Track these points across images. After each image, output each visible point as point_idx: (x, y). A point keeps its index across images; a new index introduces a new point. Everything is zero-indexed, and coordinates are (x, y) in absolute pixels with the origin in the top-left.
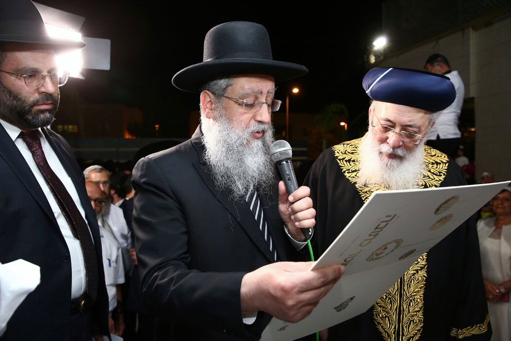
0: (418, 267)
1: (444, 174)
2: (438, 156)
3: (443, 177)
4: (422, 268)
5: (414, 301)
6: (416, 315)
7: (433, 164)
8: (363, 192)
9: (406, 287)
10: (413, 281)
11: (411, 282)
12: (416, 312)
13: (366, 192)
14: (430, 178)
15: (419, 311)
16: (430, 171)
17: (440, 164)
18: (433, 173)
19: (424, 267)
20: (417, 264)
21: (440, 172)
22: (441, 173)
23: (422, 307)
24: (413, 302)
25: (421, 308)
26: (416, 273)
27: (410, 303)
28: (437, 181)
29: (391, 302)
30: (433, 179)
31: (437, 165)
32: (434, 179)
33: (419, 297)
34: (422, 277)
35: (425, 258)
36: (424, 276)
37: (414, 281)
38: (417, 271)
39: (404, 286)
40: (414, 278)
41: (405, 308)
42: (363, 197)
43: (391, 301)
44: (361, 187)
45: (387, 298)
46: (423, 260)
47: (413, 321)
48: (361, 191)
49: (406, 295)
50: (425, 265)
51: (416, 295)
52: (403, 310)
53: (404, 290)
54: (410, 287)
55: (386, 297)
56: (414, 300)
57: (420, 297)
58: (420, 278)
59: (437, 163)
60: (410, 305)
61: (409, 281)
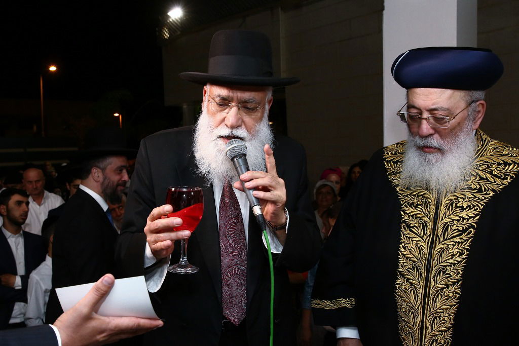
0: (449, 281)
1: (511, 177)
2: (511, 156)
3: (509, 180)
4: (454, 283)
5: (440, 319)
6: (441, 335)
7: (499, 164)
8: (403, 196)
9: (430, 302)
10: (440, 297)
11: (438, 296)
12: (441, 331)
13: (407, 196)
14: (488, 181)
15: (445, 331)
16: (491, 173)
17: (510, 164)
18: (496, 176)
19: (458, 283)
20: (448, 277)
21: (505, 175)
22: (508, 175)
23: (451, 327)
24: (438, 319)
25: (449, 329)
26: (445, 288)
27: (434, 320)
28: (497, 184)
29: (414, 317)
30: (492, 183)
31: (505, 166)
32: (495, 182)
33: (447, 315)
34: (453, 294)
35: (461, 273)
36: (456, 293)
37: (442, 296)
38: (447, 286)
39: (428, 300)
40: (442, 292)
41: (428, 325)
42: (402, 201)
43: (414, 315)
44: (402, 190)
45: (410, 313)
46: (458, 274)
47: (437, 341)
48: (401, 194)
49: (430, 310)
50: (459, 281)
51: (443, 312)
52: (426, 327)
53: (428, 304)
54: (436, 301)
55: (410, 311)
56: (439, 317)
57: (449, 315)
58: (451, 295)
59: (506, 164)
60: (433, 322)
61: (435, 295)
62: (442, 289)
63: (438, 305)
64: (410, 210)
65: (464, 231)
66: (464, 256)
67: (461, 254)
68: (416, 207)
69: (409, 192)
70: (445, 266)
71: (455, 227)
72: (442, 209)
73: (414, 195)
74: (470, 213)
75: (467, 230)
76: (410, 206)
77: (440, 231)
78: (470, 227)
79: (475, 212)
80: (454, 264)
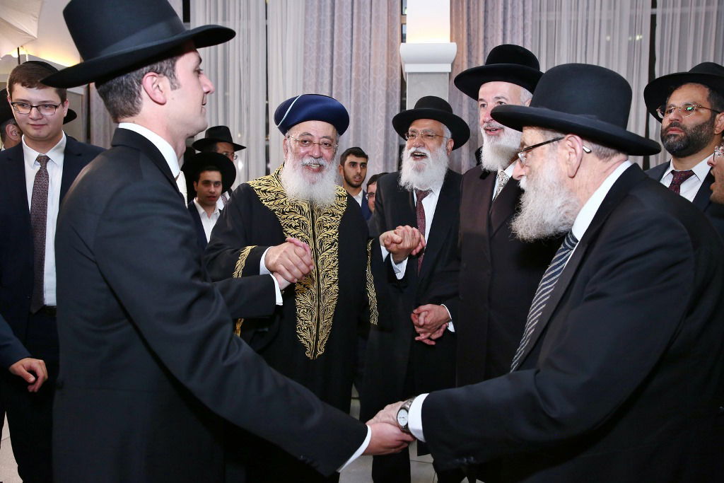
62: (328, 288)
63: (327, 300)
64: (290, 231)
65: (332, 244)
66: (336, 263)
67: (334, 261)
68: (295, 228)
69: (286, 216)
70: (327, 271)
71: (326, 243)
72: (316, 229)
73: (291, 219)
74: (333, 231)
75: (333, 243)
76: (290, 227)
77: (318, 246)
78: (335, 241)
79: (336, 230)
80: (332, 269)
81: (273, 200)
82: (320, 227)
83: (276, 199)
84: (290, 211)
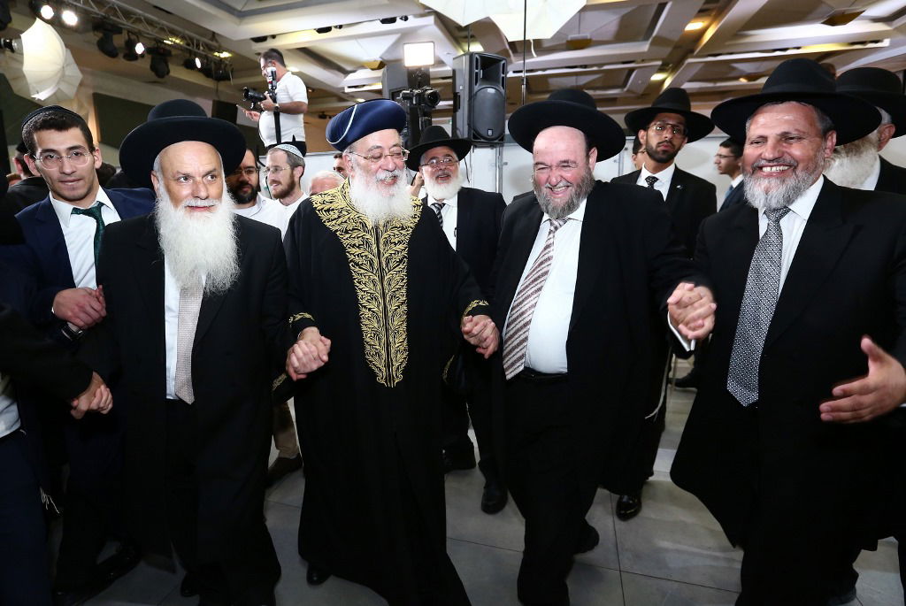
81: (335, 219)
82: (386, 244)
83: (339, 217)
84: (354, 229)
